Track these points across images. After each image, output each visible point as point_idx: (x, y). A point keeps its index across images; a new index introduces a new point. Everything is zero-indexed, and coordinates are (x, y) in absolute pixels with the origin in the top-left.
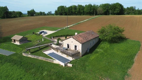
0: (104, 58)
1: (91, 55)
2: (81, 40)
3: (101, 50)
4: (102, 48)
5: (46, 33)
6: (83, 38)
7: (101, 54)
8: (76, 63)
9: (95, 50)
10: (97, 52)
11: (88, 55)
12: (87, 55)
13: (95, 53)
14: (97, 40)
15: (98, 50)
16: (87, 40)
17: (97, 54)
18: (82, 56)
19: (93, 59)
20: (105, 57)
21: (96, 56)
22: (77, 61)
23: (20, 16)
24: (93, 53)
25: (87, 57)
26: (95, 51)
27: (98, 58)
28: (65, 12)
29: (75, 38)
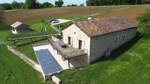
0: (142, 76)
1: (111, 63)
2: (93, 30)
3: (137, 55)
4: (141, 51)
5: (57, 21)
6: (100, 27)
7: (135, 64)
8: (70, 78)
9: (123, 53)
10: (127, 59)
11: (105, 63)
12: (102, 62)
13: (122, 60)
14: (132, 35)
15: (131, 54)
16: (107, 31)
17: (127, 63)
18: (92, 63)
19: (114, 74)
20: (145, 72)
21: (124, 67)
22: (75, 73)
23: (47, 7)
24: (118, 59)
25: (101, 67)
26: (122, 56)
27: (125, 73)
28: (97, 2)
29: (80, 25)
